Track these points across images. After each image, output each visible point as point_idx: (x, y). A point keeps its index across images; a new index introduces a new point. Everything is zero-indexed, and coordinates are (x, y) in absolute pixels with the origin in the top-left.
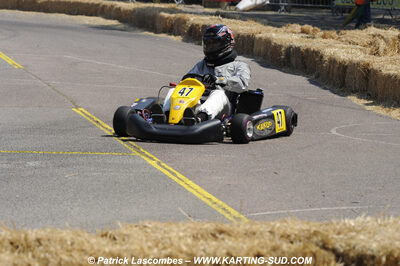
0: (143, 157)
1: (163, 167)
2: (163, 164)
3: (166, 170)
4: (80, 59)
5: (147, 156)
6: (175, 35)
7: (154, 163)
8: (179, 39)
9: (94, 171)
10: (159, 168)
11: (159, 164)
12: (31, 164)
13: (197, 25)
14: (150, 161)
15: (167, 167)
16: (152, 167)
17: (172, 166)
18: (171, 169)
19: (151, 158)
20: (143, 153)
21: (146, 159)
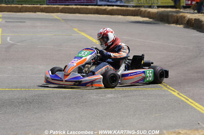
0: (169, 90)
1: (181, 96)
2: (181, 94)
3: (183, 97)
4: (131, 39)
5: (171, 90)
6: (180, 24)
7: (175, 94)
8: (182, 26)
9: (143, 99)
10: (179, 96)
11: (178, 94)
12: (109, 96)
13: (192, 19)
14: (173, 93)
15: (183, 95)
16: (175, 96)
17: (186, 95)
18: (185, 97)
19: (174, 91)
20: (169, 88)
21: (171, 91)
